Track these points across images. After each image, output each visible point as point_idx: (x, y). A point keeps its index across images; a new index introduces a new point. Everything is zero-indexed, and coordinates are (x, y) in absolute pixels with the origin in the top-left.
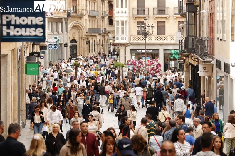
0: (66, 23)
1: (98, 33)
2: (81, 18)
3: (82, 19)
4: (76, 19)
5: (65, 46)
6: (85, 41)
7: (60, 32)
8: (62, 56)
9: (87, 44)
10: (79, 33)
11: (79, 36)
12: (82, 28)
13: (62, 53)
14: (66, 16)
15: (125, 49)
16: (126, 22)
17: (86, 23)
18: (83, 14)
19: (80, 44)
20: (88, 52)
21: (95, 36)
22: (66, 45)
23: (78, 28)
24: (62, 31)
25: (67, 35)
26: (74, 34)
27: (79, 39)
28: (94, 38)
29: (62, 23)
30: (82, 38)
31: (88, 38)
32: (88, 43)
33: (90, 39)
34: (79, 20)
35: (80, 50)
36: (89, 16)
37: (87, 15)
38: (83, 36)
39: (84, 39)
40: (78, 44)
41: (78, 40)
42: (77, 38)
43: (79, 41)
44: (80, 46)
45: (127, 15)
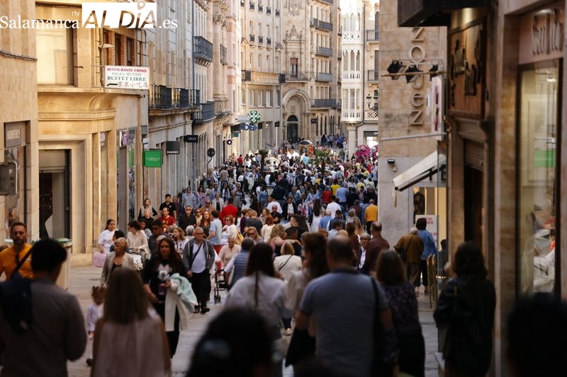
0: (278, 92)
1: (330, 106)
2: (303, 83)
3: (306, 86)
4: (296, 86)
5: (276, 126)
6: (310, 118)
7: (268, 105)
8: (271, 141)
9: (312, 122)
10: (301, 106)
11: (301, 110)
12: (305, 99)
13: (271, 136)
14: (277, 82)
15: (356, 130)
16: (358, 90)
17: (312, 91)
18: (307, 79)
19: (301, 123)
20: (315, 134)
21: (327, 110)
22: (277, 124)
23: (299, 99)
24: (271, 104)
25: (279, 110)
26: (293, 107)
27: (301, 115)
28: (325, 114)
29: (271, 91)
30: (304, 114)
31: (314, 114)
32: (314, 121)
33: (318, 115)
34: (301, 88)
35: (302, 131)
36: (316, 81)
37: (313, 80)
38: (307, 112)
39: (308, 115)
40: (299, 123)
41: (299, 117)
42: (297, 114)
43: (301, 118)
44: (302, 126)
45: (360, 80)
